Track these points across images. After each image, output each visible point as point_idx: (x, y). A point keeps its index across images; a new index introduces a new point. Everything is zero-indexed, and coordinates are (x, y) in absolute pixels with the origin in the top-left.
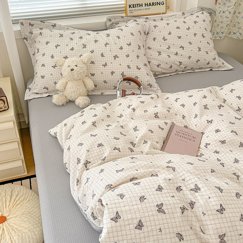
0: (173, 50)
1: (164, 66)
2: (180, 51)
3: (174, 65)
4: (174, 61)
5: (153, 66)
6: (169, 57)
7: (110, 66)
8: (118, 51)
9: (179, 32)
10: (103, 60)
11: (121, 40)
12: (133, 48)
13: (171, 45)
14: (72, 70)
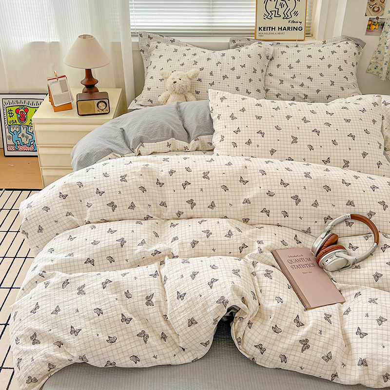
0: (299, 80)
1: (285, 97)
2: (307, 83)
3: (297, 97)
4: (297, 92)
5: (272, 95)
6: (292, 87)
7: (216, 86)
8: (229, 72)
9: (309, 62)
10: (210, 79)
11: (236, 60)
12: (246, 70)
13: (297, 75)
14: (175, 82)
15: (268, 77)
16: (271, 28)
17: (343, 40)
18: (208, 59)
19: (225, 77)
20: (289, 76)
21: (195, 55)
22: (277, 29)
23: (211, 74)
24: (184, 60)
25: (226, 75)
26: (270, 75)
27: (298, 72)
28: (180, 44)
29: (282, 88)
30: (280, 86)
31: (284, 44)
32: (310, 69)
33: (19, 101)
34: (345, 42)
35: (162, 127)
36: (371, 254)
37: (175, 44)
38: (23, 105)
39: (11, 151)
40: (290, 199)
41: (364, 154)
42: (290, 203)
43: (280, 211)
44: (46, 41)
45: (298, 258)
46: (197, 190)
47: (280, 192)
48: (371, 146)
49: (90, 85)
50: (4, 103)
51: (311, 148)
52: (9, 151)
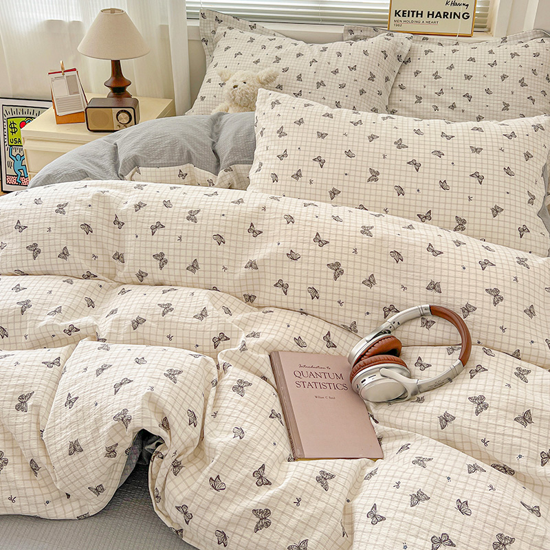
0: (448, 98)
2: (462, 103)
8: (328, 76)
9: (470, 69)
10: (297, 85)
11: (342, 59)
12: (357, 76)
13: (446, 89)
14: (235, 87)
15: (398, 91)
16: (415, 13)
17: (536, 36)
18: (299, 55)
19: (320, 84)
20: (432, 91)
21: (280, 47)
22: (425, 14)
23: (299, 78)
24: (262, 55)
25: (322, 82)
26: (402, 87)
27: (448, 84)
28: (263, 32)
29: (418, 110)
30: (415, 106)
31: (435, 41)
32: (470, 81)
33: (25, 109)
34: (540, 40)
35: (173, 144)
36: (450, 380)
37: (256, 32)
38: (30, 116)
39: (11, 184)
40: (325, 268)
41: (496, 211)
42: (324, 275)
43: (305, 287)
44: (65, 20)
45: (318, 371)
46: (172, 239)
47: (310, 254)
48: (513, 197)
49: (119, 87)
50: (5, 112)
51: (400, 191)
52: (8, 184)
